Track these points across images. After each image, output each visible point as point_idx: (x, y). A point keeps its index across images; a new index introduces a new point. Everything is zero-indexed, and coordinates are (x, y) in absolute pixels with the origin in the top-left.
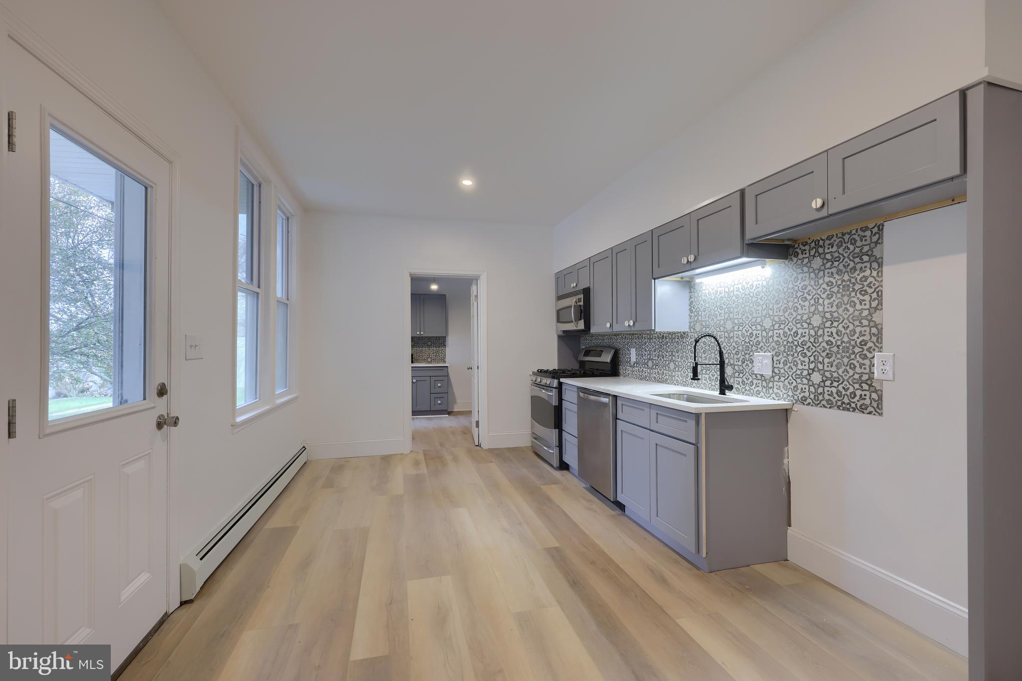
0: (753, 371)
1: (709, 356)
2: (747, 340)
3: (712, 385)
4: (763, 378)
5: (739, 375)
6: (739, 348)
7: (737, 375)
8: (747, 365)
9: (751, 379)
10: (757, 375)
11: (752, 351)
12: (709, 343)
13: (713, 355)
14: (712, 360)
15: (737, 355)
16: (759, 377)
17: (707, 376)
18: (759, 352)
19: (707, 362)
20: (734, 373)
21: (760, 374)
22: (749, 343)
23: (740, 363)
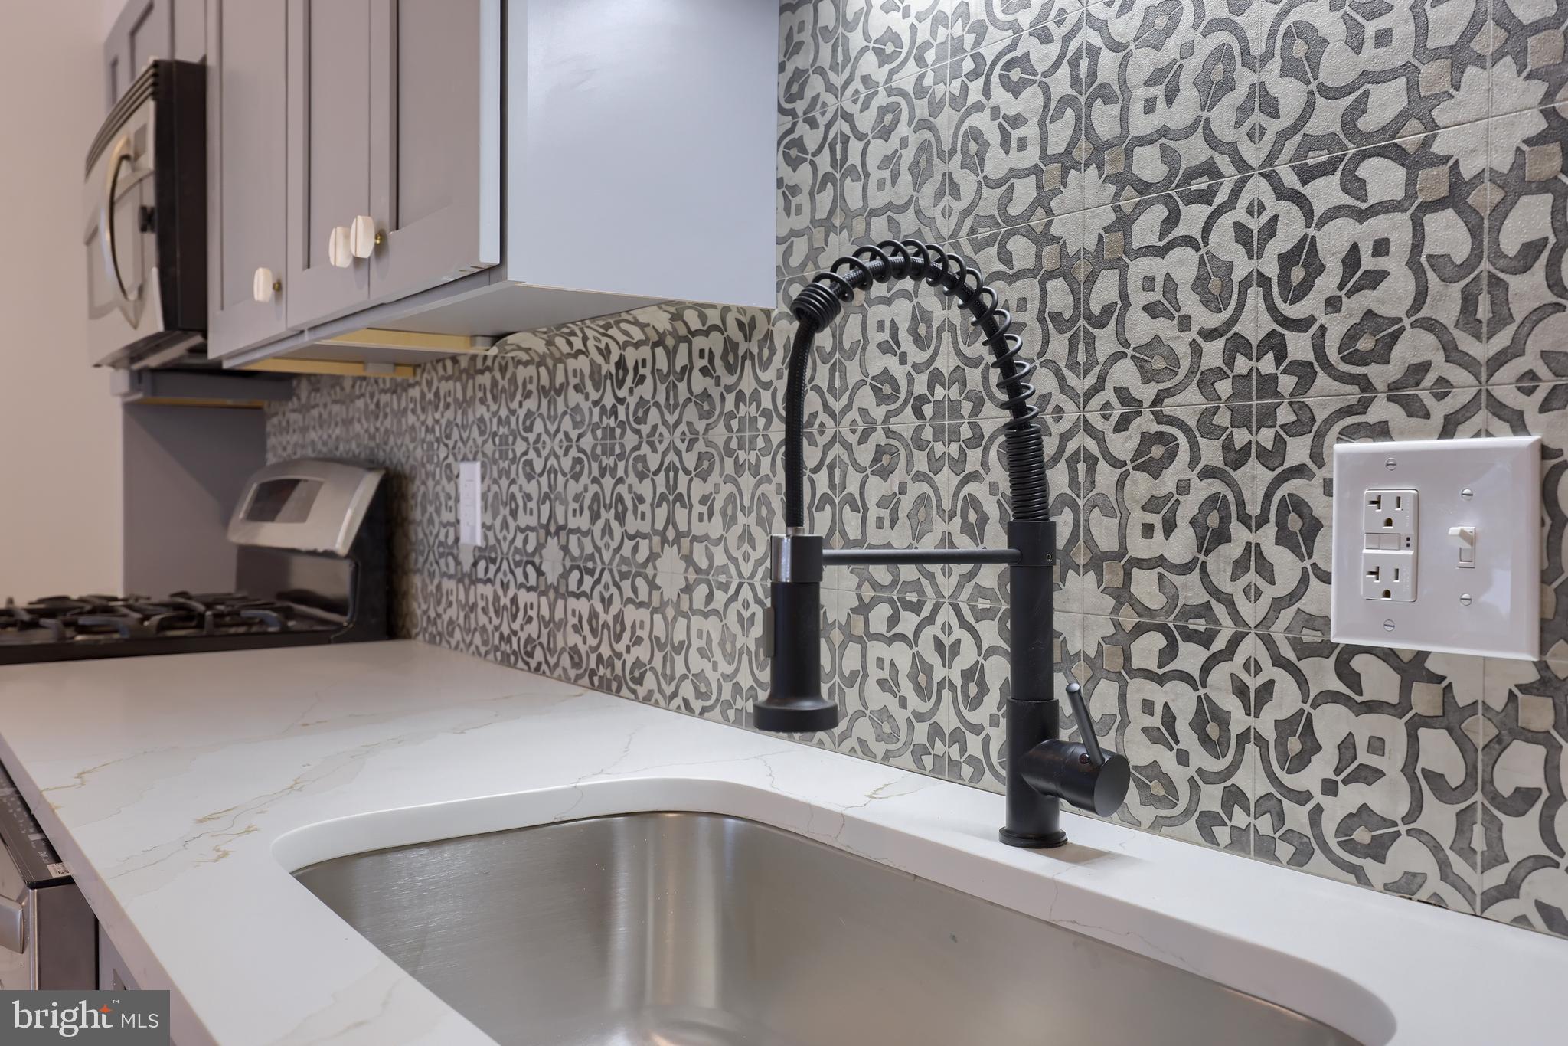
0: (1322, 622)
1: (917, 489)
2: (1255, 324)
3: (936, 731)
4: (1424, 699)
5: (1170, 652)
6: (1170, 407)
7: (1147, 649)
8: (1254, 560)
9: (1287, 700)
10: (1358, 663)
11: (1303, 422)
12: (921, 387)
13: (947, 480)
14: (940, 527)
15: (1154, 469)
16: (1378, 681)
17: (901, 656)
18: (1382, 431)
19: (900, 541)
20: (1123, 639)
21: (1389, 656)
22: (1274, 344)
23: (1180, 546)
